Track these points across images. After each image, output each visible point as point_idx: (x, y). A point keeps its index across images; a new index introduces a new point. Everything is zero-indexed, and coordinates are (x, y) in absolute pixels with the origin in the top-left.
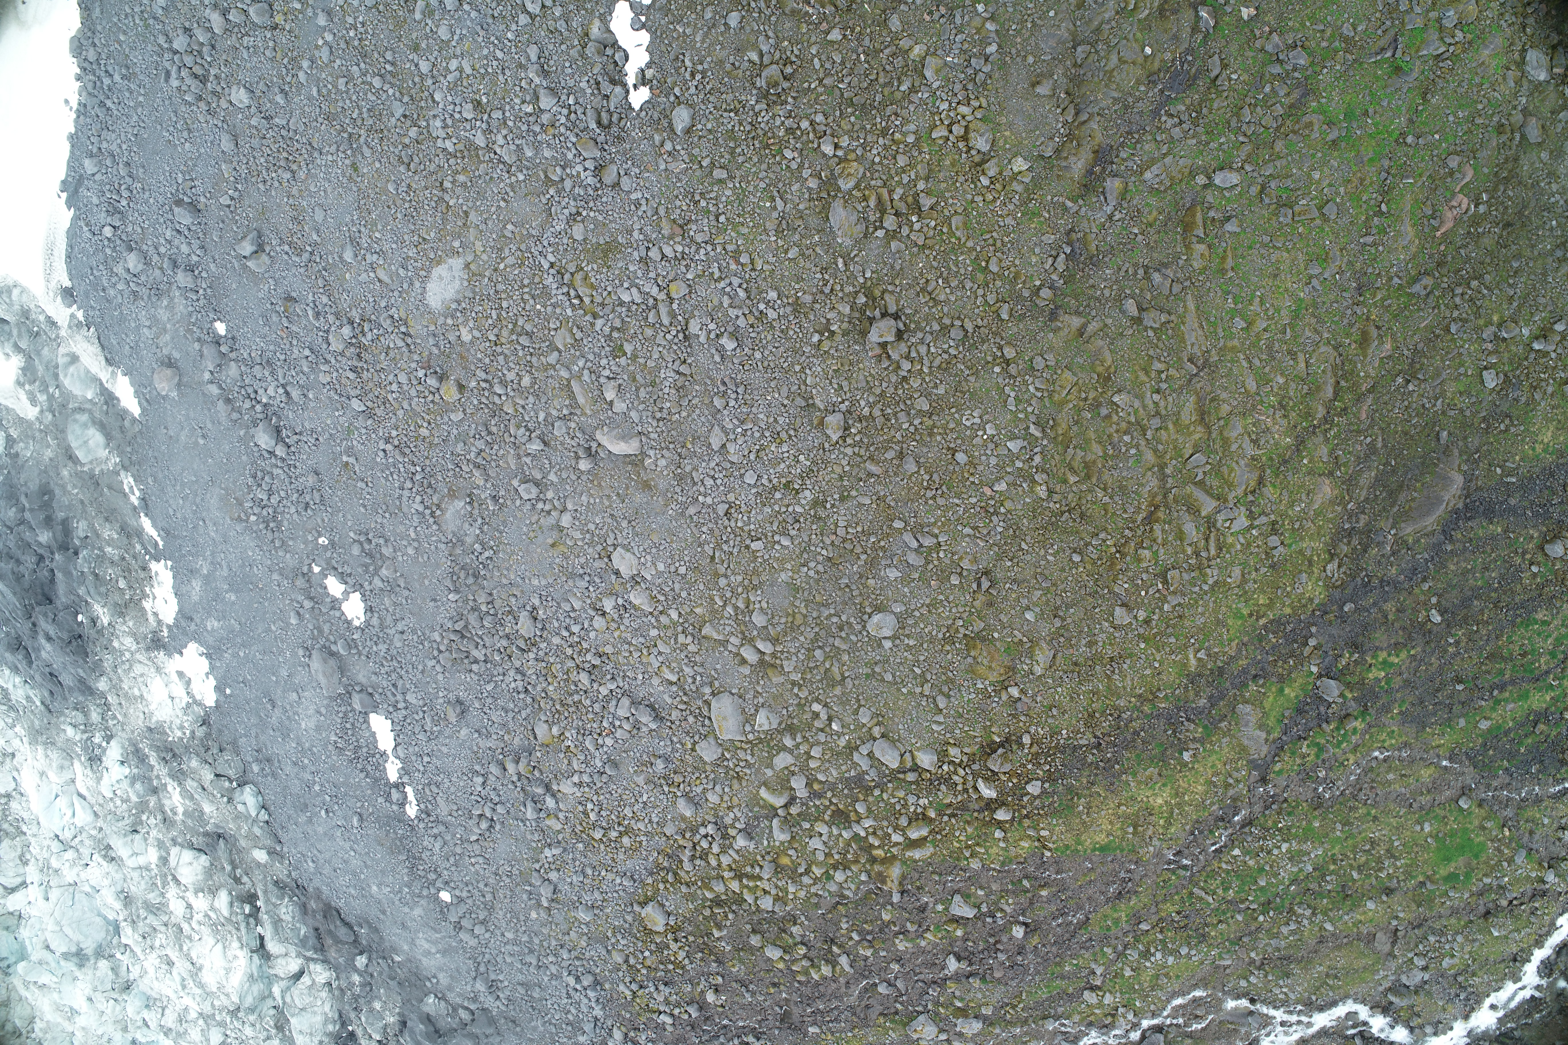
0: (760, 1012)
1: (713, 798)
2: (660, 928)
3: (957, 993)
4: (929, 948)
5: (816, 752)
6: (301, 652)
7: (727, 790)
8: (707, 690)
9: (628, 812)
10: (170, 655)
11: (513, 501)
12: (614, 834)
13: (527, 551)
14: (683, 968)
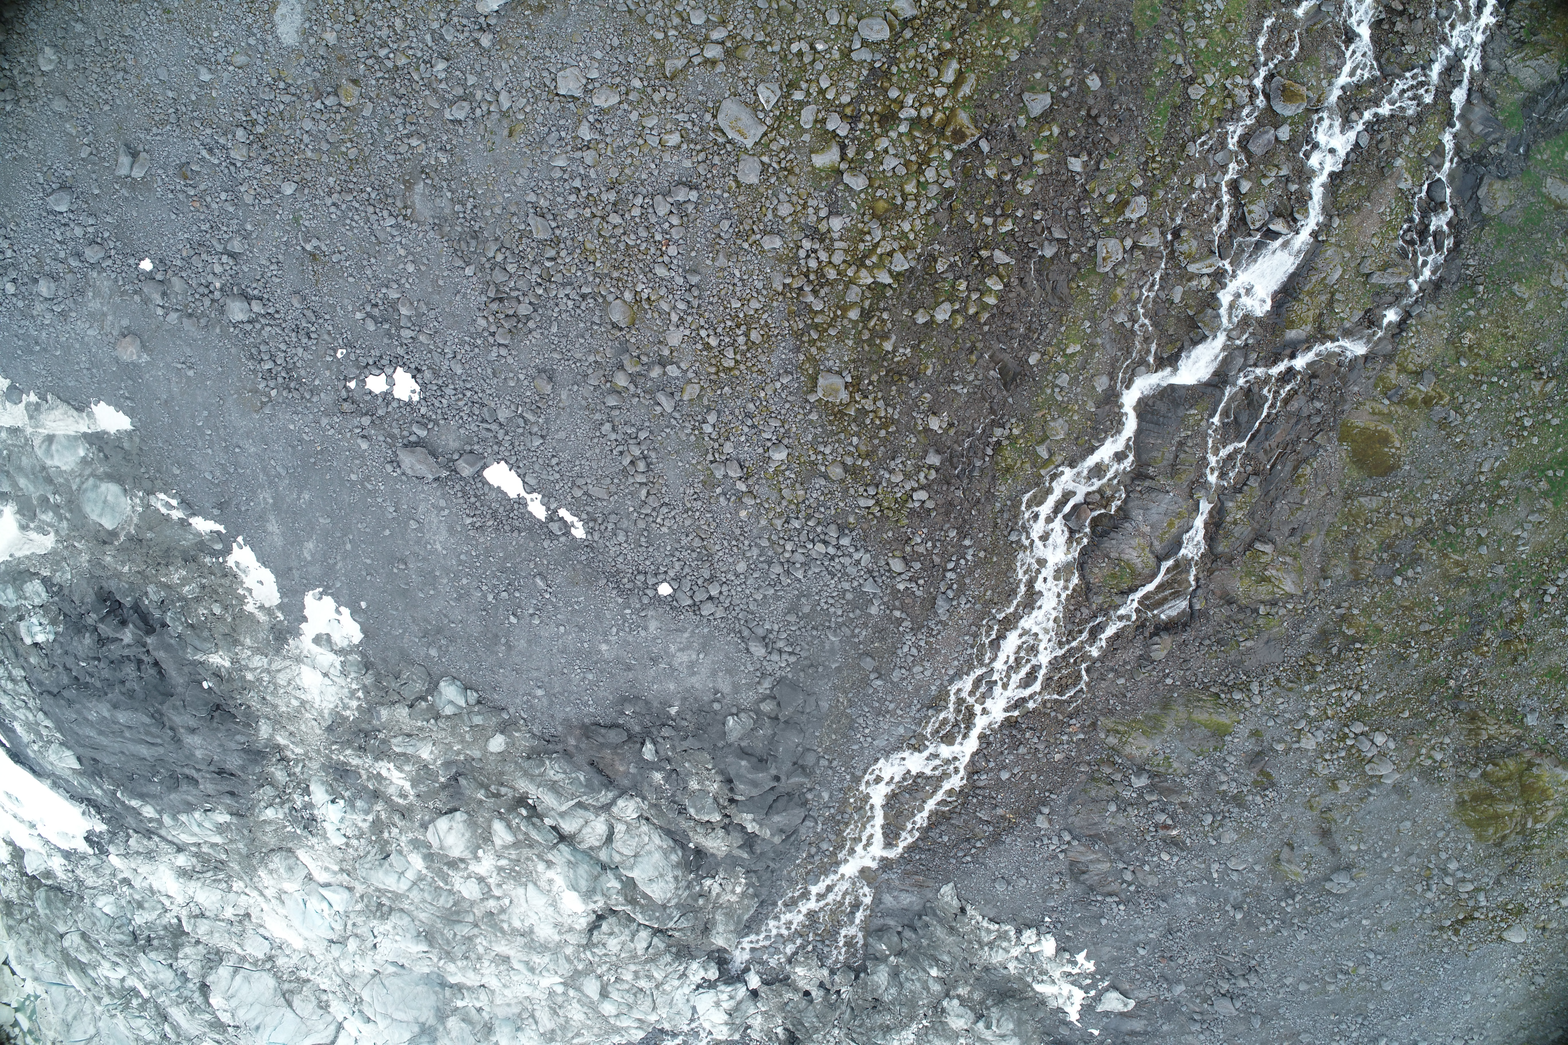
0: (984, 399)
1: (785, 210)
2: (844, 396)
3: (1103, 190)
4: (1048, 171)
5: (824, 84)
6: (389, 468)
7: (789, 190)
8: (708, 117)
9: (736, 304)
10: (296, 633)
11: (457, 135)
12: (741, 340)
13: (496, 162)
14: (893, 421)
